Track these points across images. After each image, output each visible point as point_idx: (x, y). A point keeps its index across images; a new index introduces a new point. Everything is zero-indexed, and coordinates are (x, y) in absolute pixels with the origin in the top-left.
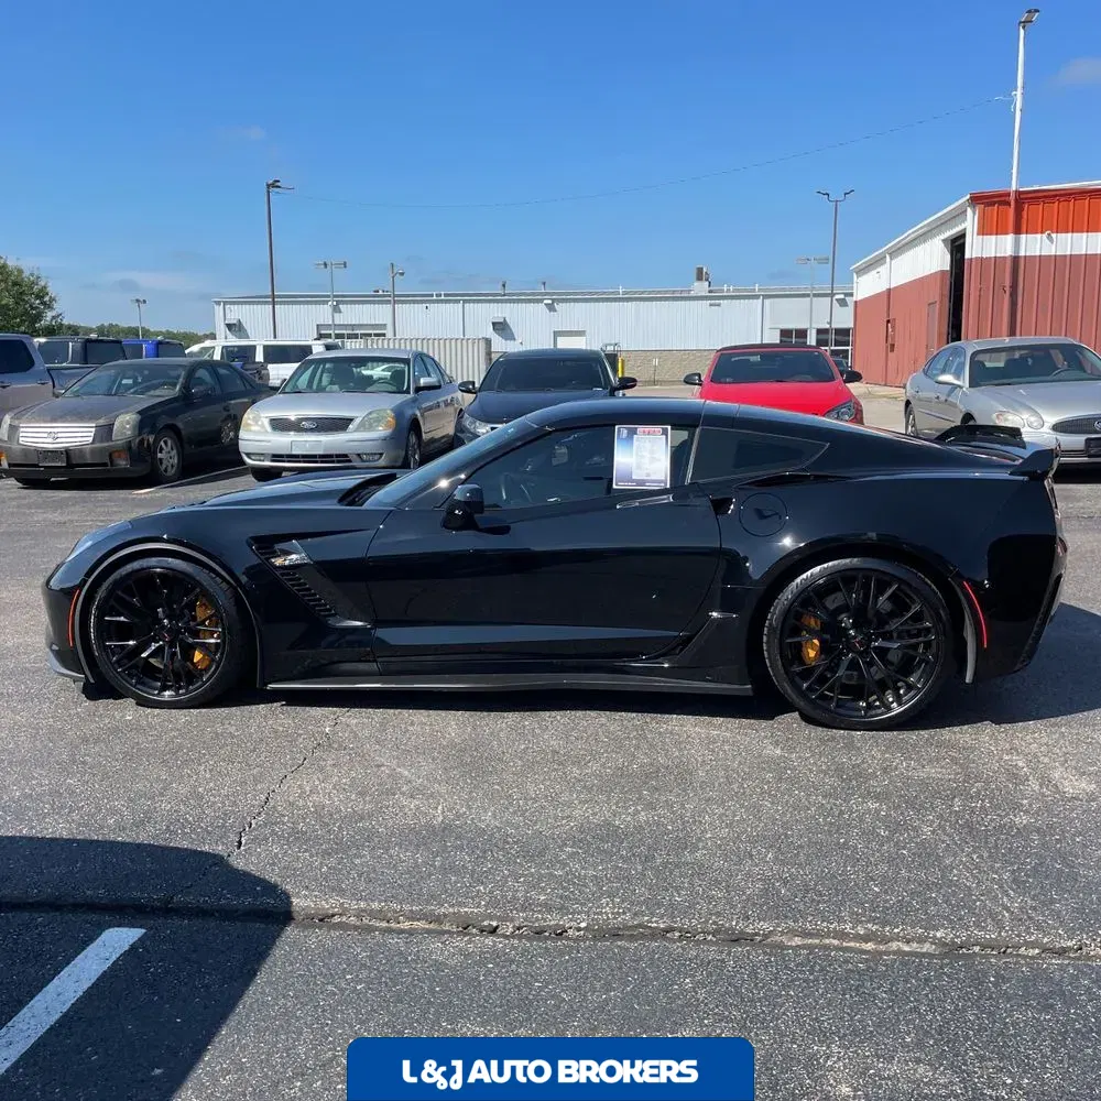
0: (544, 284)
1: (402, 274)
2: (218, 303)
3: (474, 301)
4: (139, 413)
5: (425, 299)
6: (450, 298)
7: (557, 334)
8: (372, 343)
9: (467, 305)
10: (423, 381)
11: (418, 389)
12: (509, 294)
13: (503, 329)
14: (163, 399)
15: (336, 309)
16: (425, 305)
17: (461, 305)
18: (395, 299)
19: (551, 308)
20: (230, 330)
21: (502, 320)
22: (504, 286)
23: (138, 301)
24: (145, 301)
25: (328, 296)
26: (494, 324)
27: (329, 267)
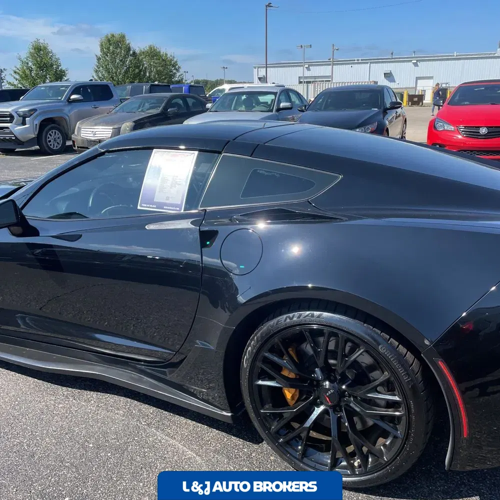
0: (414, 52)
1: (337, 49)
2: (255, 68)
3: (376, 63)
4: (134, 122)
5: (351, 62)
6: (364, 62)
7: (418, 79)
8: (318, 85)
9: (372, 65)
10: (282, 105)
11: (279, 110)
12: (394, 58)
13: (389, 77)
14: (150, 115)
15: (308, 69)
16: (350, 66)
17: (369, 65)
18: (333, 63)
19: (416, 65)
20: (260, 80)
21: (389, 72)
22: (392, 54)
23: (224, 68)
24: (227, 68)
25: (302, 63)
26: (385, 74)
27: (303, 47)
